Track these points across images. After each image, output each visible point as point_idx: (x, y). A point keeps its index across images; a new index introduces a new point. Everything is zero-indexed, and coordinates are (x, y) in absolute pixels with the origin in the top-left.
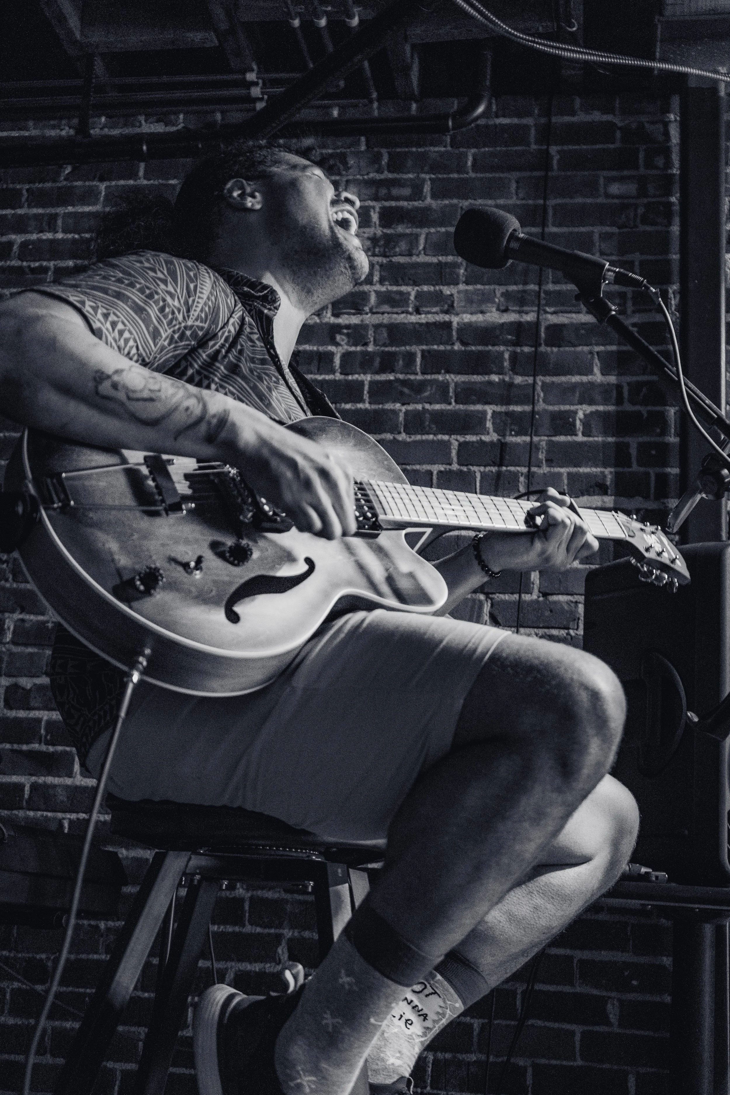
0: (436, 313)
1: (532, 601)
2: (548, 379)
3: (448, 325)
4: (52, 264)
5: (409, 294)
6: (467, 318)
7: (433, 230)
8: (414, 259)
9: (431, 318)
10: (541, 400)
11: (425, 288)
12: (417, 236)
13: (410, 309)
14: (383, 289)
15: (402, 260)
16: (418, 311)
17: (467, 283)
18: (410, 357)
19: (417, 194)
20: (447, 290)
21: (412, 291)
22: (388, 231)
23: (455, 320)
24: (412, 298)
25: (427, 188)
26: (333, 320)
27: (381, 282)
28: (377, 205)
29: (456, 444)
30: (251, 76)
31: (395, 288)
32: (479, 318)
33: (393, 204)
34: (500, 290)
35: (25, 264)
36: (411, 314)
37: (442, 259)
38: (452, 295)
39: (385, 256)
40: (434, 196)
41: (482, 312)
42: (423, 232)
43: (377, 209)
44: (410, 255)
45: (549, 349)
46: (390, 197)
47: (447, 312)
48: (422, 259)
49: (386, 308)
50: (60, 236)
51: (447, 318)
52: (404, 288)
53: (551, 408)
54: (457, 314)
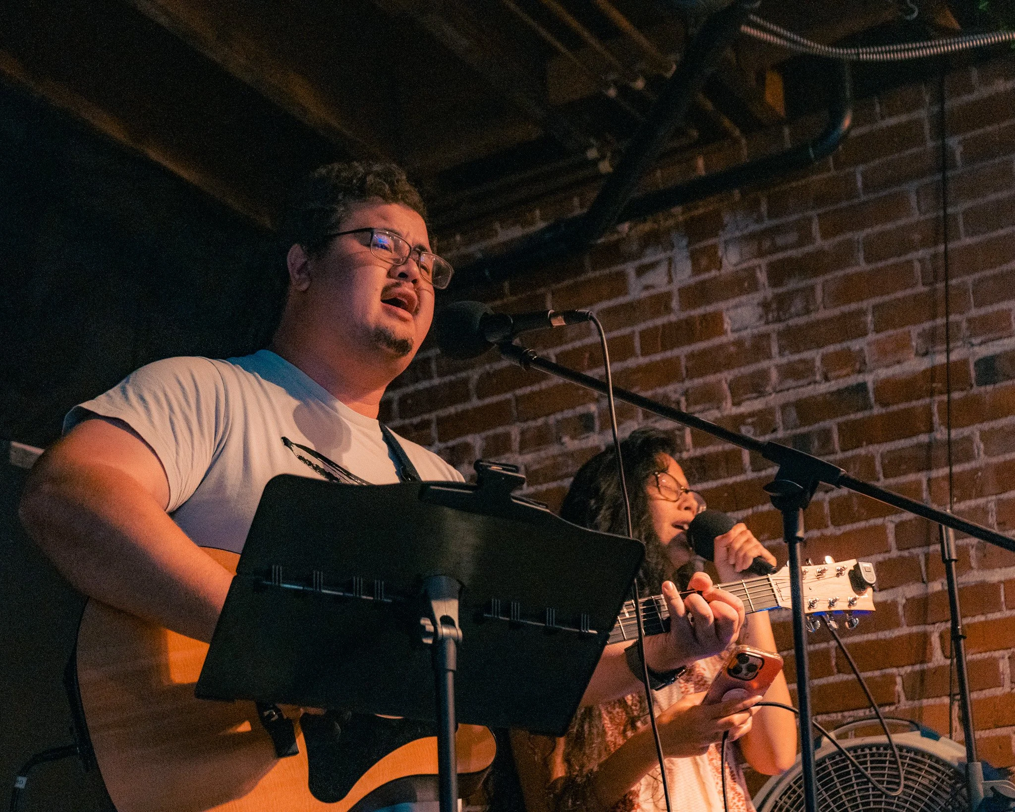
0: (848, 375)
1: (1005, 695)
2: (986, 426)
3: (862, 387)
4: (433, 416)
5: (813, 360)
6: (883, 373)
7: (828, 277)
8: (814, 316)
9: (842, 383)
10: (982, 453)
11: (831, 348)
12: (812, 288)
13: (818, 378)
14: (784, 360)
15: (802, 321)
16: (826, 379)
17: (877, 331)
18: (826, 435)
19: (805, 238)
20: (856, 345)
21: (815, 355)
22: (780, 290)
23: (869, 379)
24: (818, 363)
25: (815, 228)
26: (735, 411)
27: (781, 353)
28: (763, 262)
30: (593, 153)
31: (796, 357)
32: (896, 370)
33: (780, 256)
34: (915, 330)
35: (407, 421)
36: (820, 383)
37: (846, 308)
38: (861, 350)
39: (778, 320)
40: (825, 235)
41: (899, 362)
42: (819, 281)
43: (764, 268)
44: (808, 311)
45: (982, 389)
46: (775, 249)
47: (860, 372)
48: (822, 314)
49: (790, 383)
50: (436, 381)
51: (860, 378)
52: (806, 355)
53: (994, 460)
54: (871, 371)
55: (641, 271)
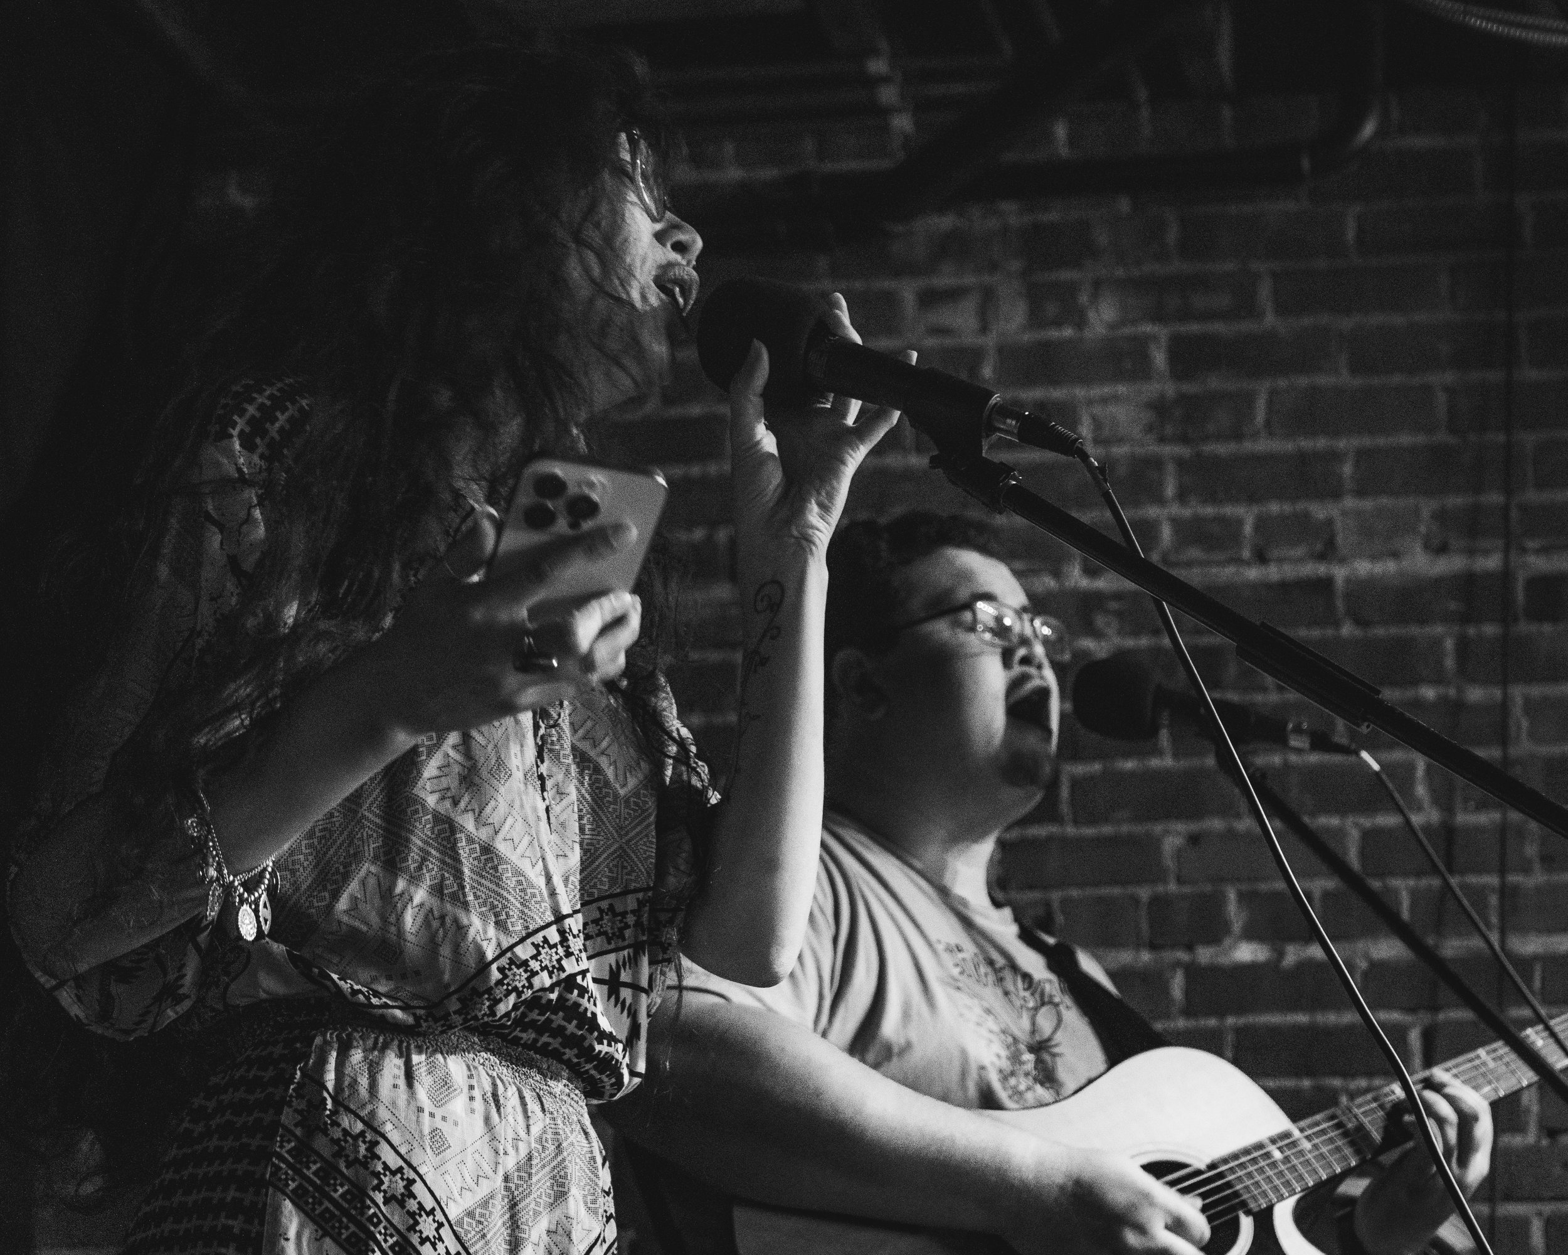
0: (1300, 560)
1: (1528, 1149)
2: (1536, 691)
3: (1325, 585)
5: (1240, 522)
6: (1363, 567)
7: (1282, 383)
8: (1248, 446)
9: (1289, 571)
10: (1524, 735)
11: (1274, 508)
12: (1249, 399)
13: (1246, 554)
14: (1187, 512)
15: (1222, 449)
16: (1261, 557)
17: (1360, 493)
19: (1247, 307)
20: (1319, 511)
21: (1247, 516)
22: (1190, 388)
23: (1340, 573)
24: (1248, 529)
25: (1265, 292)
26: (1084, 583)
27: (1182, 496)
28: (1162, 332)
29: (1355, 834)
30: (878, 66)
31: (1209, 510)
32: (1388, 567)
33: (1195, 328)
34: (1427, 507)
36: (1248, 564)
37: (1306, 444)
38: (1330, 522)
39: (1184, 439)
40: (1282, 309)
41: (1395, 555)
42: (1262, 388)
43: (1164, 341)
44: (1237, 436)
45: (1533, 628)
46: (1186, 315)
47: (1322, 557)
48: (1263, 445)
49: (1194, 553)
51: (1322, 569)
52: (1228, 510)
53: (1544, 750)
54: (1342, 561)
55: (929, 299)
